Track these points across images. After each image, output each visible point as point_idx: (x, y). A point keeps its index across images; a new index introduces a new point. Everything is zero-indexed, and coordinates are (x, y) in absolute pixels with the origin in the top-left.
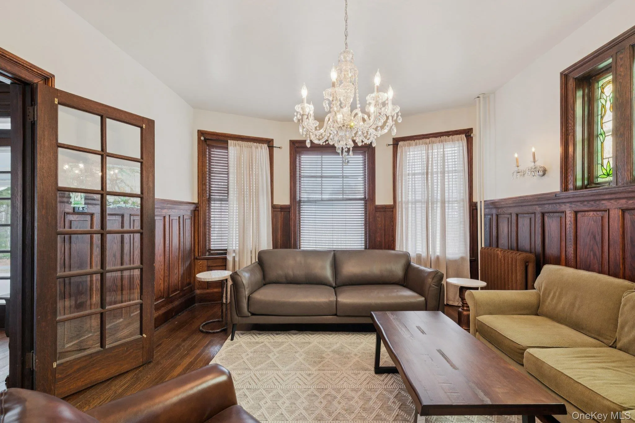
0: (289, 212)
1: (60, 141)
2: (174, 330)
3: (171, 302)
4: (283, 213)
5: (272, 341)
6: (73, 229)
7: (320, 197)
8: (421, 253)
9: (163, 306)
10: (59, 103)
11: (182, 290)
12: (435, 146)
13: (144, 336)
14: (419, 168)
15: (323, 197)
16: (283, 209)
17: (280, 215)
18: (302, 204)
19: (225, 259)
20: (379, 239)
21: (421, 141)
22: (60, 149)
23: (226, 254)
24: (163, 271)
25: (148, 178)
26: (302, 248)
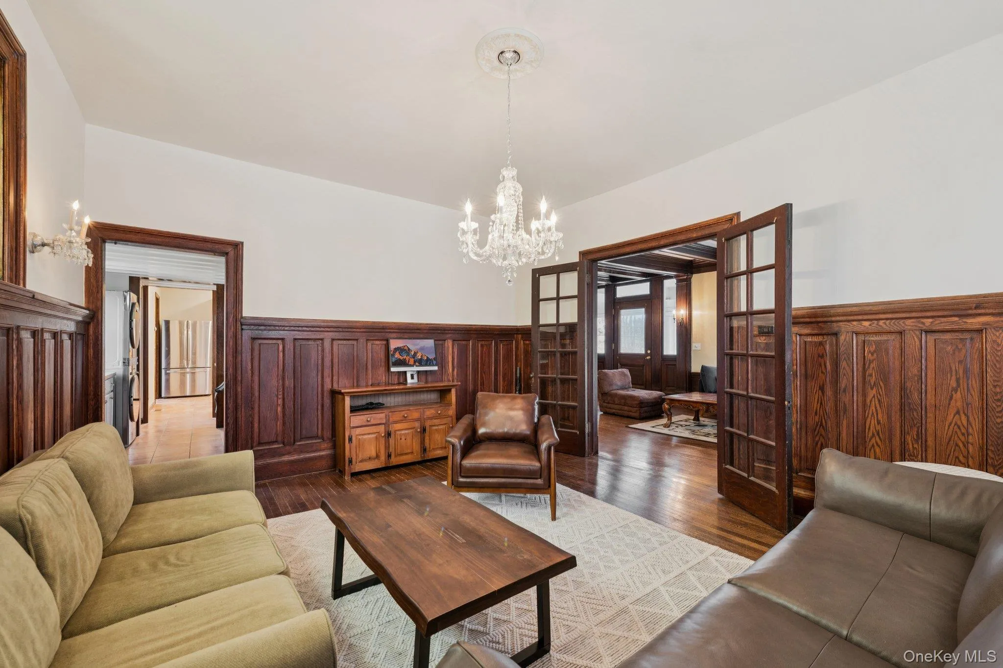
10: (725, 241)
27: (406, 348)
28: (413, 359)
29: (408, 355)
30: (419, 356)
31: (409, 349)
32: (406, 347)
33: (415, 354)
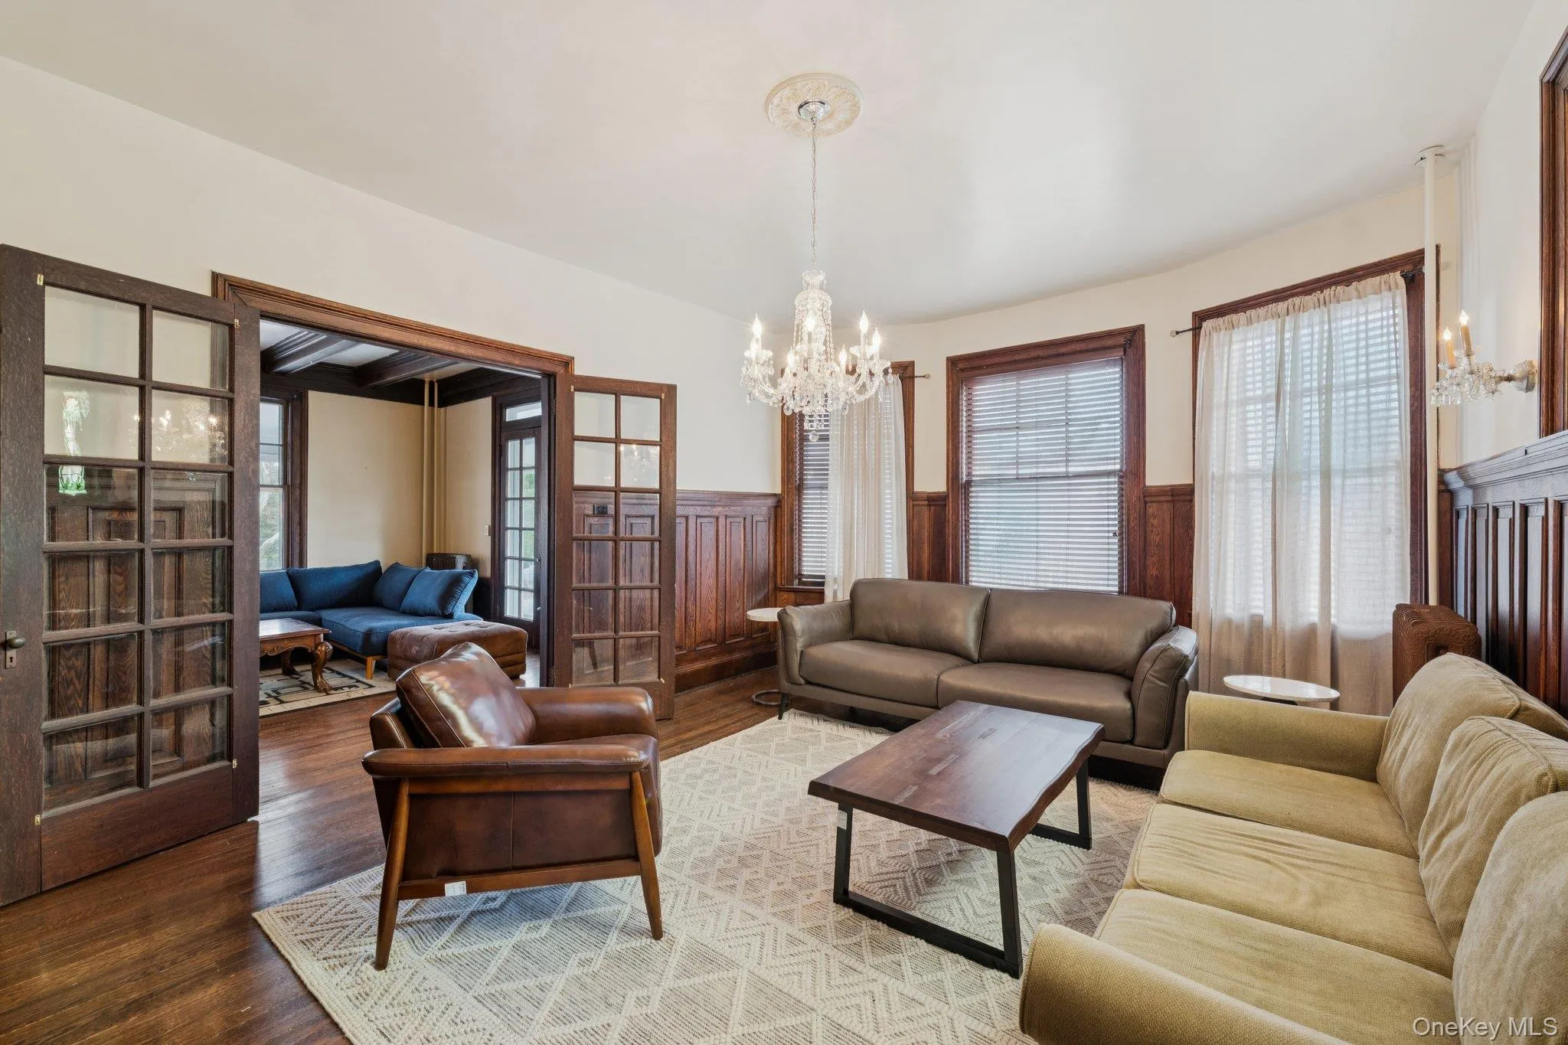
0: (945, 505)
1: (577, 433)
2: (721, 693)
3: (731, 652)
4: (932, 508)
5: (835, 733)
6: (594, 535)
7: (1015, 472)
8: (1261, 612)
9: (714, 655)
10: (575, 390)
11: (749, 637)
12: (1304, 318)
13: (662, 680)
14: (1260, 385)
15: (1020, 472)
16: (935, 501)
17: (926, 514)
18: (973, 489)
19: (822, 593)
20: (1154, 572)
21: (1261, 311)
22: (576, 442)
23: (822, 584)
24: (714, 602)
25: (668, 466)
26: (973, 584)
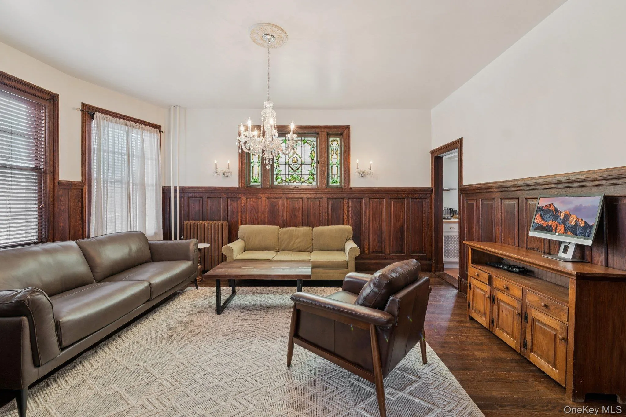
27: (552, 208)
28: (563, 226)
29: (555, 219)
30: (572, 221)
31: (556, 210)
32: (552, 206)
33: (567, 217)
